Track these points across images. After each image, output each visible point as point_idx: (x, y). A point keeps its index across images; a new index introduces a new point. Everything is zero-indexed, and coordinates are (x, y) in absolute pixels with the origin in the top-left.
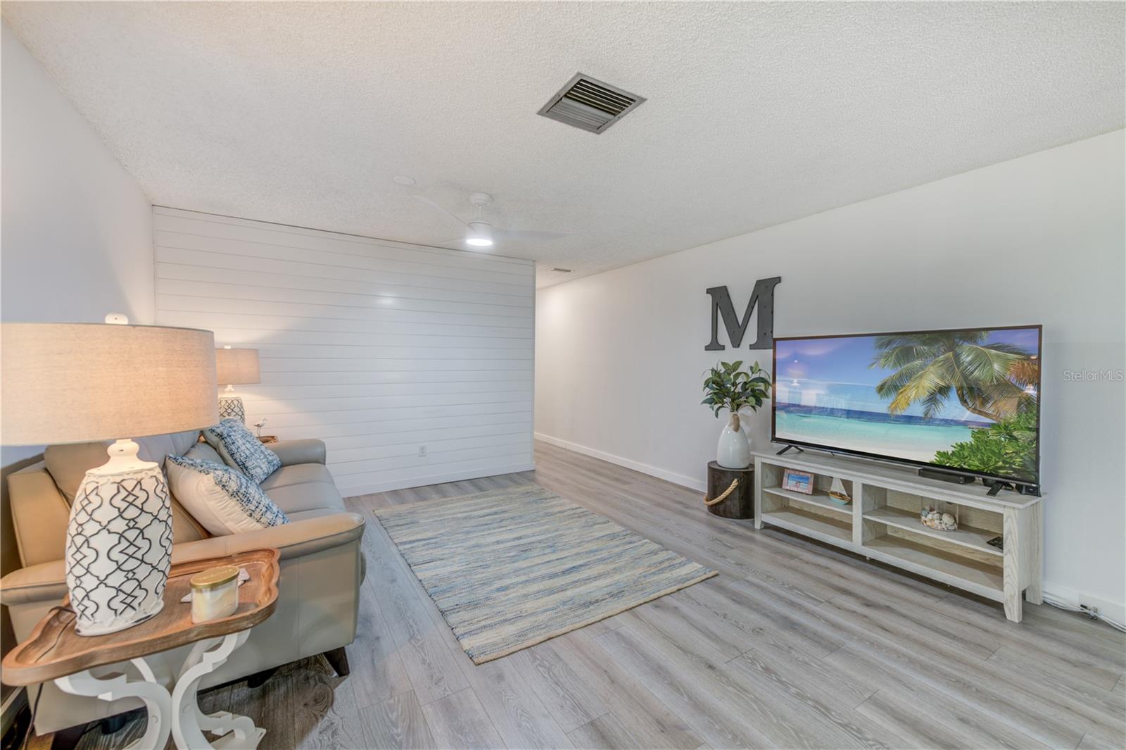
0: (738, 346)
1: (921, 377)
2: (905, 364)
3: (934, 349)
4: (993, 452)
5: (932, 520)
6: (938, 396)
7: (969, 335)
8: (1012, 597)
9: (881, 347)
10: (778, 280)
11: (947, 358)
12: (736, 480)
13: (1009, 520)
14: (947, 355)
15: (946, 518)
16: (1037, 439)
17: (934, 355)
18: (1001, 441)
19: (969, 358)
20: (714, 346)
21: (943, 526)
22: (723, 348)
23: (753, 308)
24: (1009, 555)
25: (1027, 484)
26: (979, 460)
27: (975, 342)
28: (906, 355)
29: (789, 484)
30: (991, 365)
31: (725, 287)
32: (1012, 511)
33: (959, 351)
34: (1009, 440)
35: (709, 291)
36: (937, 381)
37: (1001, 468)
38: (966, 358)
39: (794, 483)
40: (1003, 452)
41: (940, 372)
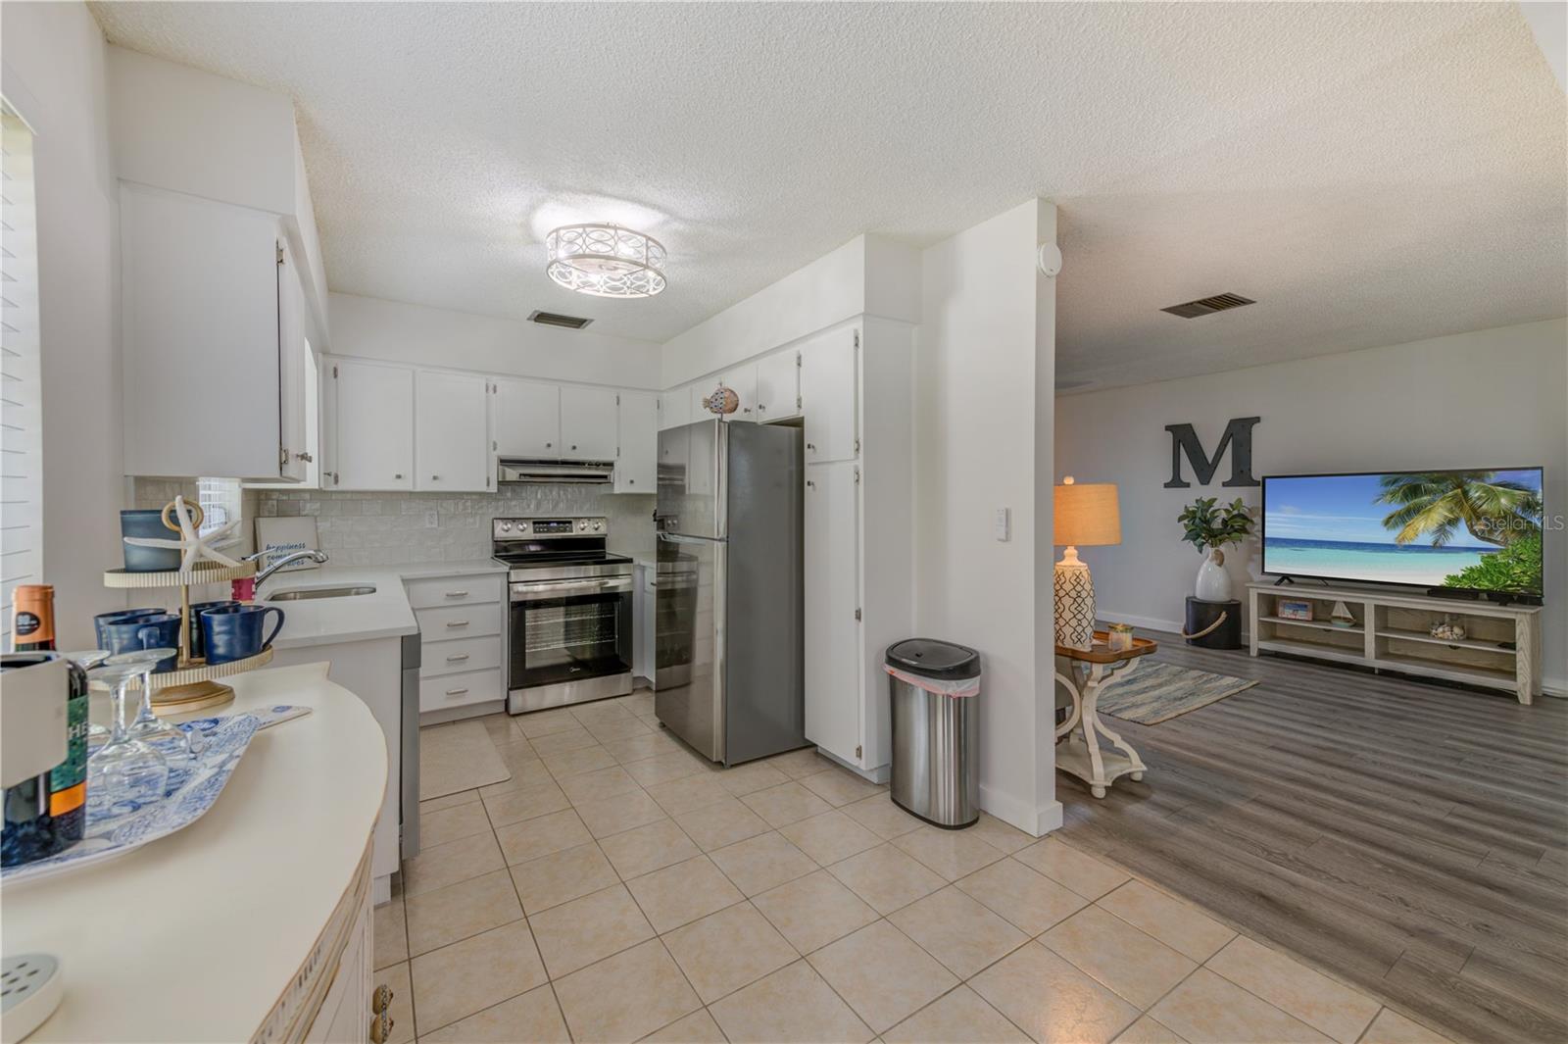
0: (1208, 483)
1: (1430, 510)
2: (1412, 499)
3: (1442, 487)
4: (1501, 573)
5: (1444, 632)
6: (1448, 528)
7: (1478, 474)
8: (1524, 685)
9: (1387, 484)
10: (1258, 420)
11: (1456, 494)
12: (1224, 613)
13: (1521, 624)
14: (1456, 491)
15: (1457, 630)
16: (1541, 559)
17: (1443, 491)
18: (1509, 564)
19: (1477, 494)
20: (1176, 482)
21: (1455, 636)
22: (1188, 485)
23: (1226, 446)
24: (1521, 652)
25: (1531, 598)
26: (1488, 580)
27: (1483, 481)
28: (1414, 491)
29: (1286, 612)
30: (1498, 499)
31: (1190, 425)
32: (1523, 616)
33: (1467, 488)
34: (1518, 563)
35: (1168, 428)
36: (1447, 514)
37: (1510, 586)
38: (1474, 494)
39: (1291, 611)
40: (1511, 572)
41: (1449, 506)
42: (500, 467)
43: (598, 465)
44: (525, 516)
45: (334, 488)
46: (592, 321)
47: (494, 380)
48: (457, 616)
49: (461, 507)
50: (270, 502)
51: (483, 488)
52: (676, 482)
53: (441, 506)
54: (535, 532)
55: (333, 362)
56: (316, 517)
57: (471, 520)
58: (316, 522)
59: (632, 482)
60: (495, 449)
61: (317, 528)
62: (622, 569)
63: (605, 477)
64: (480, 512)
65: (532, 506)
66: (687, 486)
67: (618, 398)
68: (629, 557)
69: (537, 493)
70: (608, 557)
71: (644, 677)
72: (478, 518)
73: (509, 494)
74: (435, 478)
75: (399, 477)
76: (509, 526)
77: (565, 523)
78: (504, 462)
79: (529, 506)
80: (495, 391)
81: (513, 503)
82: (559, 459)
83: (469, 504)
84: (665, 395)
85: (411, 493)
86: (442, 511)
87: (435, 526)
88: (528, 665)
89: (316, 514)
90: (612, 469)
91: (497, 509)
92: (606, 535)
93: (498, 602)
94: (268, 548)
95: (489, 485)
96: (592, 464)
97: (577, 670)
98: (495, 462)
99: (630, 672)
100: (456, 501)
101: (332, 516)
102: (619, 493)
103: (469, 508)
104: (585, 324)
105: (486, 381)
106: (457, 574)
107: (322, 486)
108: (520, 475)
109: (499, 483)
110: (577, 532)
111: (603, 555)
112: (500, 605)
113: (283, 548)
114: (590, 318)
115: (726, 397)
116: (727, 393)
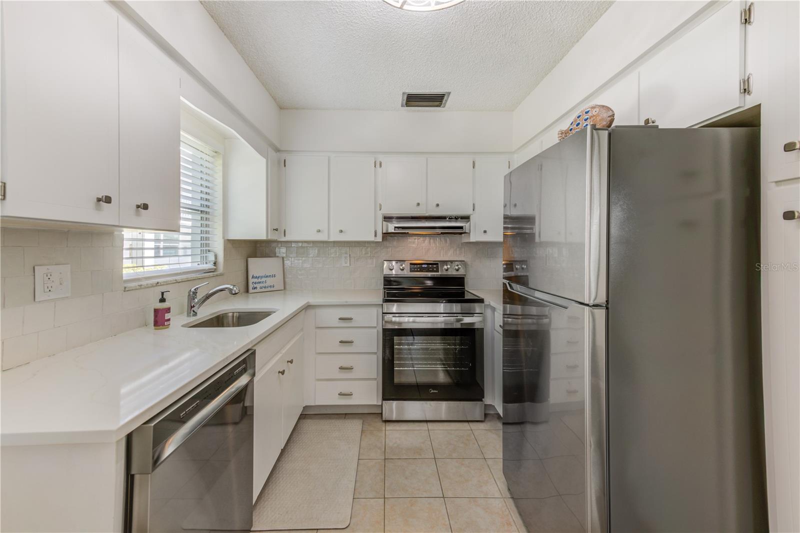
42: (383, 222)
43: (456, 218)
44: (403, 259)
45: (284, 239)
46: (449, 93)
47: (380, 157)
48: (346, 335)
49: (363, 251)
50: (261, 248)
51: (373, 238)
52: (526, 231)
53: (352, 252)
54: (412, 271)
55: (284, 156)
56: (283, 257)
57: (370, 261)
58: (283, 261)
59: (485, 232)
60: (380, 209)
61: (284, 265)
62: (477, 308)
63: (461, 228)
64: (374, 255)
65: (411, 252)
66: (537, 235)
67: (474, 162)
68: (482, 297)
70: (467, 297)
71: (494, 406)
72: (374, 261)
73: (388, 243)
74: (341, 231)
75: (319, 231)
76: (394, 266)
77: (433, 265)
78: (387, 219)
80: (381, 166)
82: (427, 215)
83: (368, 249)
85: (329, 242)
86: (352, 255)
87: (348, 264)
88: (396, 380)
90: (469, 221)
91: (384, 253)
92: (465, 275)
93: (375, 327)
94: (253, 277)
95: (376, 236)
96: (452, 219)
97: (435, 391)
98: (380, 219)
99: (482, 401)
100: (361, 248)
101: (291, 257)
102: (474, 241)
103: (369, 253)
104: (445, 99)
105: (375, 159)
106: (345, 304)
107: (269, 238)
108: (395, 227)
109: (383, 233)
110: (441, 272)
111: (462, 294)
112: (376, 330)
113: (262, 277)
114: (449, 91)
115: (594, 116)
116: (595, 110)
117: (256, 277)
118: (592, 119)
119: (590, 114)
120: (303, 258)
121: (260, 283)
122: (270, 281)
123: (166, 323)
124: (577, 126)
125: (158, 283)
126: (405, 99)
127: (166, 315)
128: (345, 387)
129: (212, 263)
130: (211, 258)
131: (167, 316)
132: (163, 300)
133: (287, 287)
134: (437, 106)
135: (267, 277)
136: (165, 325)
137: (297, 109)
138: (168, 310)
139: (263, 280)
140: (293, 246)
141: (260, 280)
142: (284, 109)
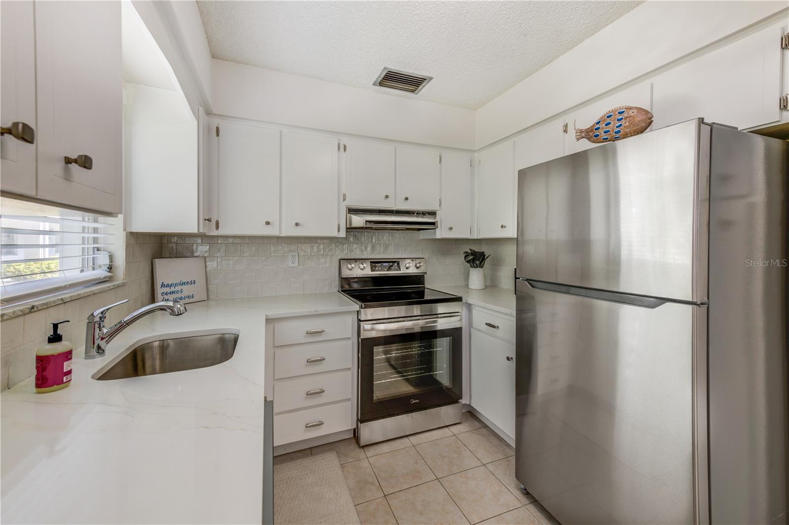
42: (348, 215)
43: (424, 214)
44: (363, 257)
45: (215, 233)
46: (431, 78)
47: (345, 140)
48: (313, 352)
49: (315, 249)
50: (170, 245)
51: (335, 234)
53: (301, 249)
54: (372, 270)
55: (215, 122)
56: (205, 258)
57: (322, 260)
58: (205, 262)
59: (450, 228)
60: (344, 200)
61: (206, 267)
63: (430, 223)
64: (330, 253)
65: (368, 249)
67: (440, 157)
68: (459, 295)
69: (372, 239)
72: (328, 259)
73: (351, 239)
74: (297, 224)
75: (268, 223)
76: (353, 266)
77: (394, 263)
78: (352, 211)
79: (366, 249)
80: (345, 150)
81: (355, 246)
82: (396, 208)
83: (322, 246)
84: (476, 154)
85: (278, 238)
86: (302, 253)
87: (296, 265)
88: (376, 397)
89: (206, 255)
90: (436, 217)
91: (343, 251)
92: (426, 273)
93: (349, 339)
94: (163, 285)
95: (339, 231)
96: (420, 214)
97: (416, 401)
98: (344, 211)
99: (458, 402)
100: (312, 244)
101: (217, 257)
102: (440, 238)
103: (322, 250)
104: (423, 85)
105: (338, 141)
106: (316, 313)
107: (201, 231)
108: (366, 221)
109: (347, 228)
110: (403, 270)
111: (421, 293)
112: (351, 341)
113: (176, 285)
114: (431, 75)
115: (631, 116)
116: (632, 111)
117: (168, 286)
118: (628, 120)
119: (625, 115)
120: (236, 258)
121: (173, 293)
122: (187, 290)
123: (65, 378)
124: (606, 125)
125: (33, 307)
126: (382, 77)
127: (65, 364)
128: (312, 416)
129: (106, 268)
130: (103, 259)
131: (66, 366)
132: (55, 338)
133: (211, 296)
134: (413, 91)
135: (183, 284)
136: (63, 383)
137: (237, 62)
138: (68, 355)
139: (179, 288)
140: (219, 242)
141: (173, 289)
142: (218, 58)
